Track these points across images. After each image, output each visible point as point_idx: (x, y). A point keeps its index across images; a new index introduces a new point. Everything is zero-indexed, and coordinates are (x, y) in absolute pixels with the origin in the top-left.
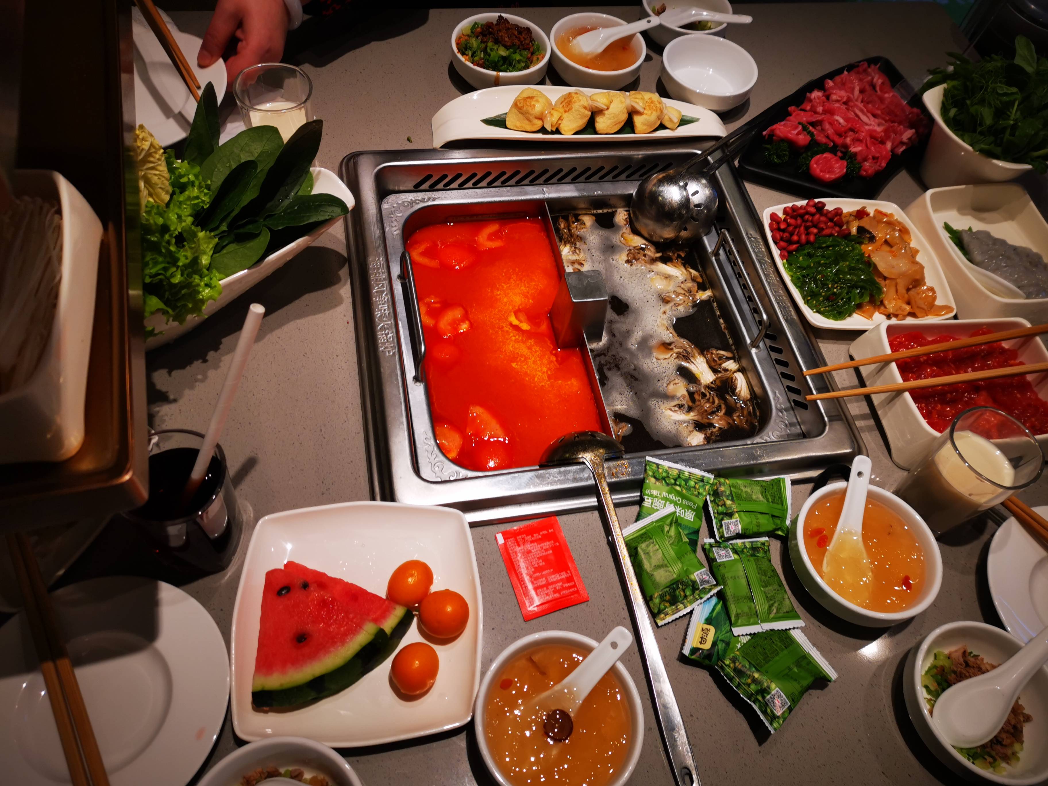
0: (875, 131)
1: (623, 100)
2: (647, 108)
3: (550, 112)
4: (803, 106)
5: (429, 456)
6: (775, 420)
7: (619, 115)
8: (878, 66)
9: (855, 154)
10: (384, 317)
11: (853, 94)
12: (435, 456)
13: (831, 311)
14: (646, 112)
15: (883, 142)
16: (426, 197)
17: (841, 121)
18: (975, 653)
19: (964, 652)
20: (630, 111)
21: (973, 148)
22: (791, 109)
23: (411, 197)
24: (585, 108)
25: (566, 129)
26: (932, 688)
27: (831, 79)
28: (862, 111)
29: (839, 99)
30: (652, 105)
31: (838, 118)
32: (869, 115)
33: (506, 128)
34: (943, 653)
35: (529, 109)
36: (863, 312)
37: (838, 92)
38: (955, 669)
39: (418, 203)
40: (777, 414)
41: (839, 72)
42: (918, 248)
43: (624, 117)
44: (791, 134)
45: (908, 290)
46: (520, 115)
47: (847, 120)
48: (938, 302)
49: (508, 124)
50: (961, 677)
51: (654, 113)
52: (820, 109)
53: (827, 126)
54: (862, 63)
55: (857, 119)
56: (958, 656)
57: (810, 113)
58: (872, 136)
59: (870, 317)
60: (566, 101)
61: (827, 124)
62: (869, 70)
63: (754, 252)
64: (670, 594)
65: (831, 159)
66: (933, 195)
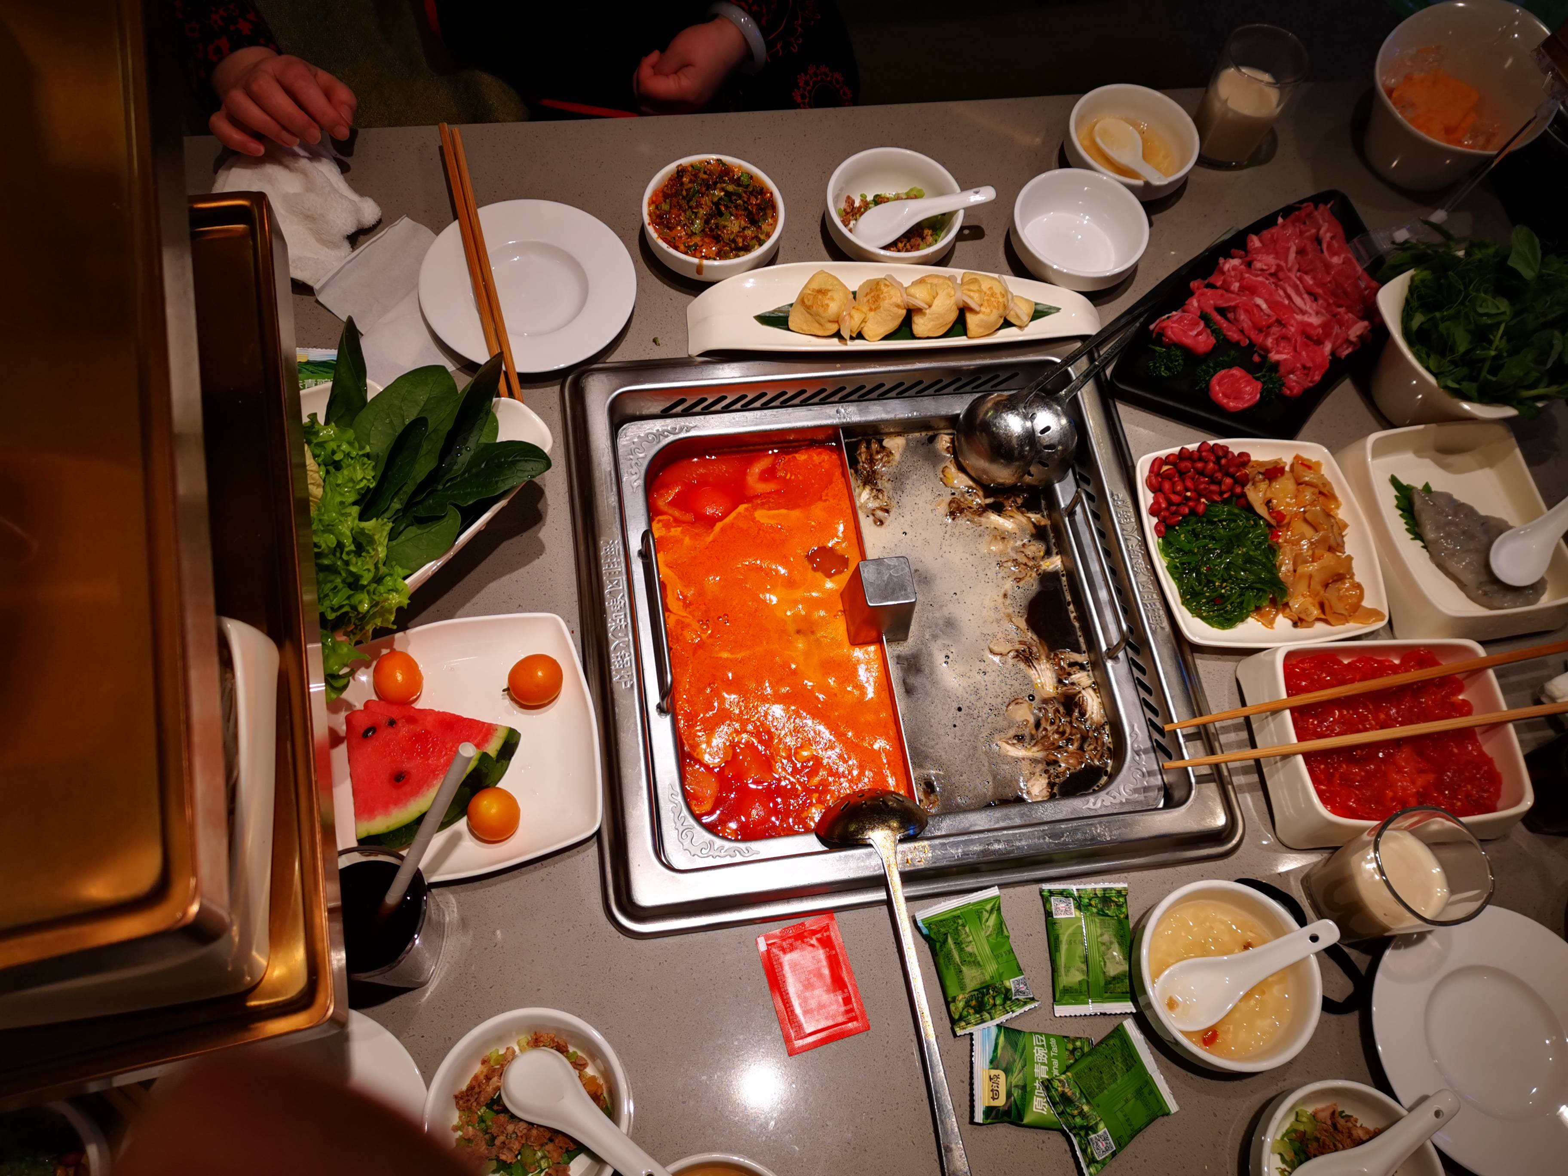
0: (1310, 325)
1: (953, 292)
2: (985, 303)
3: (849, 314)
4: (1211, 280)
5: (676, 820)
6: (1130, 768)
7: (945, 314)
8: (1329, 206)
9: (1278, 363)
10: (619, 631)
11: (1286, 262)
12: (683, 820)
13: (1217, 616)
14: (983, 309)
15: (1319, 342)
16: (678, 427)
17: (1264, 306)
18: (1347, 1112)
19: (1333, 1113)
20: (961, 305)
21: (1438, 382)
22: (1194, 284)
23: (657, 425)
24: (898, 306)
25: (870, 333)
26: (1287, 1158)
27: (1257, 234)
28: (1296, 288)
29: (1265, 267)
30: (993, 299)
31: (1260, 301)
32: (1305, 296)
33: (789, 329)
34: (1306, 1112)
35: (821, 310)
36: (1261, 616)
37: (1265, 257)
38: (1319, 1136)
39: (667, 436)
40: (1133, 759)
41: (1268, 222)
42: (1347, 521)
43: (953, 316)
44: (1188, 337)
45: (1326, 586)
46: (807, 315)
47: (1273, 304)
48: (1367, 603)
49: (791, 325)
50: (1324, 1148)
51: (995, 312)
52: (1236, 286)
53: (1243, 316)
54: (1305, 205)
55: (1286, 302)
56: (1325, 1115)
57: (1220, 292)
58: (1305, 330)
59: (1270, 623)
60: (872, 294)
61: (1242, 312)
62: (1316, 213)
63: (1119, 522)
64: (977, 999)
65: (1240, 378)
66: (1376, 442)
